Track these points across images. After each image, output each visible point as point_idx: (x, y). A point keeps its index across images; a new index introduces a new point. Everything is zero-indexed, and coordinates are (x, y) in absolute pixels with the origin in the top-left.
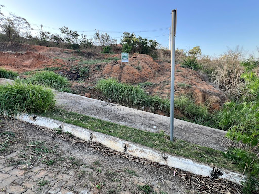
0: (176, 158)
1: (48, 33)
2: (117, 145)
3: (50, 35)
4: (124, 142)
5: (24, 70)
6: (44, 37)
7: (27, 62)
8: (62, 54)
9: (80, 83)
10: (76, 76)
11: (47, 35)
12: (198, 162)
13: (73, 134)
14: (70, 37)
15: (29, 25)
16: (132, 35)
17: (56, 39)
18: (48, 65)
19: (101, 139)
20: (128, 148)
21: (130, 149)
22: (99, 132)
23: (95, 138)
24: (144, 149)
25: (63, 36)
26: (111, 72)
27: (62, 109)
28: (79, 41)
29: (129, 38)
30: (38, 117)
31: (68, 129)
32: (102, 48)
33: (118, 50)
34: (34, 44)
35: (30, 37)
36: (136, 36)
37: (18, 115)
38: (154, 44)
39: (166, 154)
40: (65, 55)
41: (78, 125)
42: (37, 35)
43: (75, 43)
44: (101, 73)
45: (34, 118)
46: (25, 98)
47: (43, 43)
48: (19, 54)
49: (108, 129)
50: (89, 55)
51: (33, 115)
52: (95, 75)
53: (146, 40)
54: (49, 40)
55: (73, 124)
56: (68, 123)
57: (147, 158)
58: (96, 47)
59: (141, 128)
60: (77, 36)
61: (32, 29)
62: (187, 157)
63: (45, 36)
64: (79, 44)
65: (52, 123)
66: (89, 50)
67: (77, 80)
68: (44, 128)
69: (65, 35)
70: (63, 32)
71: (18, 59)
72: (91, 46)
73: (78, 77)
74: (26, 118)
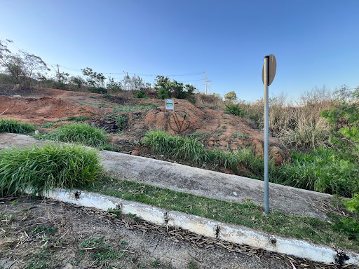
0: (287, 241)
1: (67, 74)
2: (205, 228)
3: (70, 76)
4: (214, 224)
5: (42, 120)
6: (61, 79)
7: (43, 110)
8: (87, 100)
9: (120, 137)
10: (112, 127)
11: (66, 76)
12: (315, 243)
13: (138, 215)
14: (94, 80)
15: (45, 65)
16: (167, 79)
17: (78, 81)
18: (74, 114)
19: (180, 221)
20: (221, 232)
21: (224, 233)
22: (175, 210)
23: (173, 219)
24: (243, 232)
25: (85, 78)
26: (155, 122)
27: (112, 176)
28: (105, 84)
29: (163, 82)
30: (83, 194)
31: (130, 208)
32: (133, 92)
33: (152, 94)
34: (49, 87)
35: (44, 78)
36: (171, 80)
37: (50, 192)
38: (191, 89)
39: (274, 236)
40: (92, 101)
41: (143, 202)
42: (53, 76)
43: (101, 86)
44: (142, 122)
45: (77, 196)
46: (62, 167)
47: (60, 86)
48: (31, 100)
49: (184, 203)
50: (121, 101)
51: (74, 191)
52: (136, 126)
53: (182, 84)
54: (68, 83)
55: (136, 201)
56: (129, 199)
57: (249, 244)
58: (126, 91)
59: (221, 196)
60: (103, 78)
61: (49, 70)
62: (299, 237)
63: (63, 78)
64: (105, 87)
65: (105, 201)
66: (119, 95)
67: (115, 132)
68: (93, 210)
69: (89, 77)
70: (86, 74)
71: (31, 106)
72: (121, 91)
73: (115, 128)
74: (64, 196)
